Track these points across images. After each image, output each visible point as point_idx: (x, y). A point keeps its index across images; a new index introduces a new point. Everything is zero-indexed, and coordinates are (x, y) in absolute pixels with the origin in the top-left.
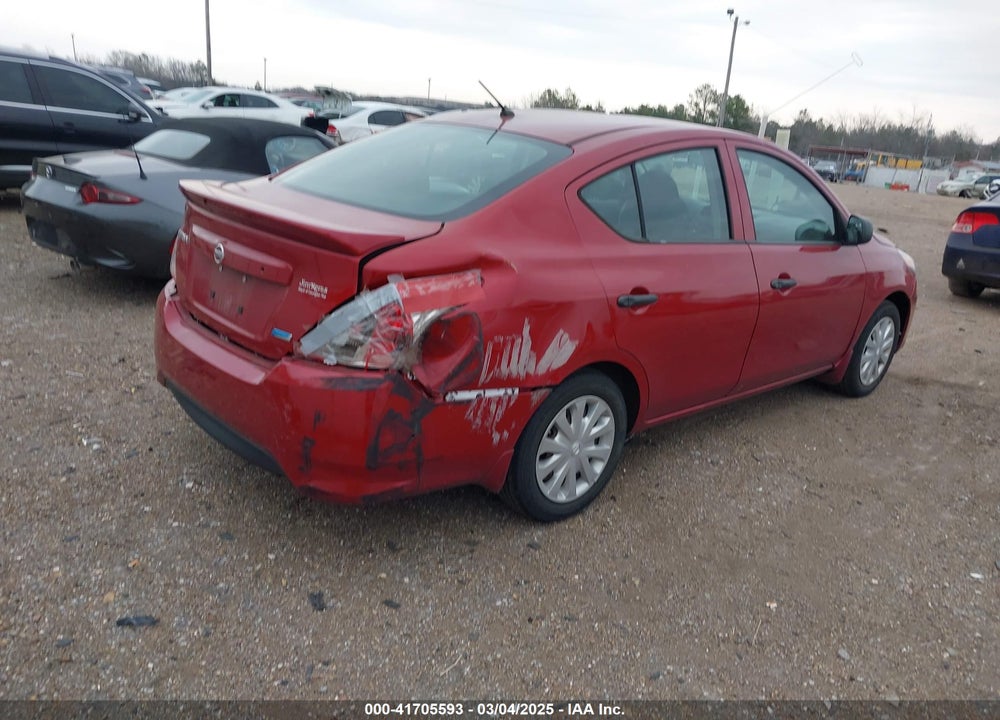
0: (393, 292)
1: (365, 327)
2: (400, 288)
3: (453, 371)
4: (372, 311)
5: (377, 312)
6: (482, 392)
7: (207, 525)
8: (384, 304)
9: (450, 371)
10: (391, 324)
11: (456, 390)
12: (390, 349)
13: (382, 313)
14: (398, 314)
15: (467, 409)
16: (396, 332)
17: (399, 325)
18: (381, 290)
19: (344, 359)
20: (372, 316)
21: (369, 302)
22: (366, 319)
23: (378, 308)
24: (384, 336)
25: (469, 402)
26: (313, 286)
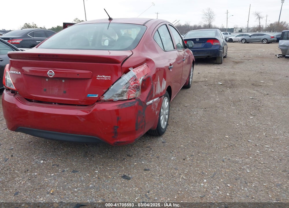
0: (133, 73)
1: (126, 86)
2: (134, 71)
3: (148, 95)
4: (128, 80)
5: (130, 80)
6: (153, 100)
7: (64, 171)
8: (131, 77)
9: (147, 95)
10: (135, 83)
11: (149, 101)
12: (135, 91)
13: (131, 80)
14: (136, 80)
15: (151, 106)
16: (137, 85)
17: (137, 83)
18: (129, 73)
19: (120, 98)
20: (128, 82)
21: (126, 78)
22: (127, 83)
23: (130, 79)
24: (133, 87)
25: (152, 103)
26: (104, 76)
